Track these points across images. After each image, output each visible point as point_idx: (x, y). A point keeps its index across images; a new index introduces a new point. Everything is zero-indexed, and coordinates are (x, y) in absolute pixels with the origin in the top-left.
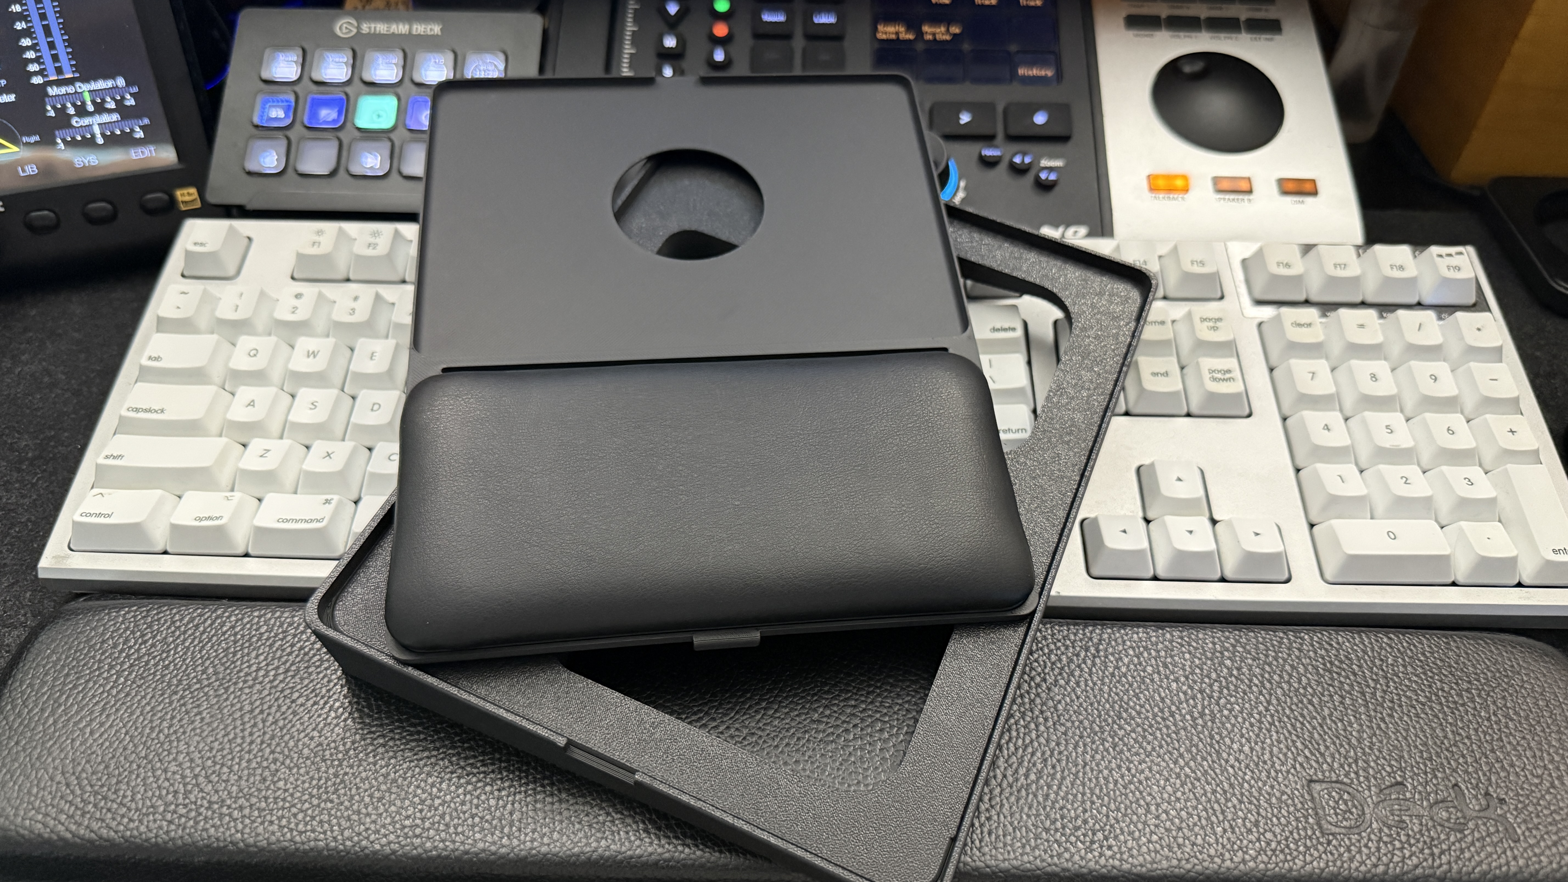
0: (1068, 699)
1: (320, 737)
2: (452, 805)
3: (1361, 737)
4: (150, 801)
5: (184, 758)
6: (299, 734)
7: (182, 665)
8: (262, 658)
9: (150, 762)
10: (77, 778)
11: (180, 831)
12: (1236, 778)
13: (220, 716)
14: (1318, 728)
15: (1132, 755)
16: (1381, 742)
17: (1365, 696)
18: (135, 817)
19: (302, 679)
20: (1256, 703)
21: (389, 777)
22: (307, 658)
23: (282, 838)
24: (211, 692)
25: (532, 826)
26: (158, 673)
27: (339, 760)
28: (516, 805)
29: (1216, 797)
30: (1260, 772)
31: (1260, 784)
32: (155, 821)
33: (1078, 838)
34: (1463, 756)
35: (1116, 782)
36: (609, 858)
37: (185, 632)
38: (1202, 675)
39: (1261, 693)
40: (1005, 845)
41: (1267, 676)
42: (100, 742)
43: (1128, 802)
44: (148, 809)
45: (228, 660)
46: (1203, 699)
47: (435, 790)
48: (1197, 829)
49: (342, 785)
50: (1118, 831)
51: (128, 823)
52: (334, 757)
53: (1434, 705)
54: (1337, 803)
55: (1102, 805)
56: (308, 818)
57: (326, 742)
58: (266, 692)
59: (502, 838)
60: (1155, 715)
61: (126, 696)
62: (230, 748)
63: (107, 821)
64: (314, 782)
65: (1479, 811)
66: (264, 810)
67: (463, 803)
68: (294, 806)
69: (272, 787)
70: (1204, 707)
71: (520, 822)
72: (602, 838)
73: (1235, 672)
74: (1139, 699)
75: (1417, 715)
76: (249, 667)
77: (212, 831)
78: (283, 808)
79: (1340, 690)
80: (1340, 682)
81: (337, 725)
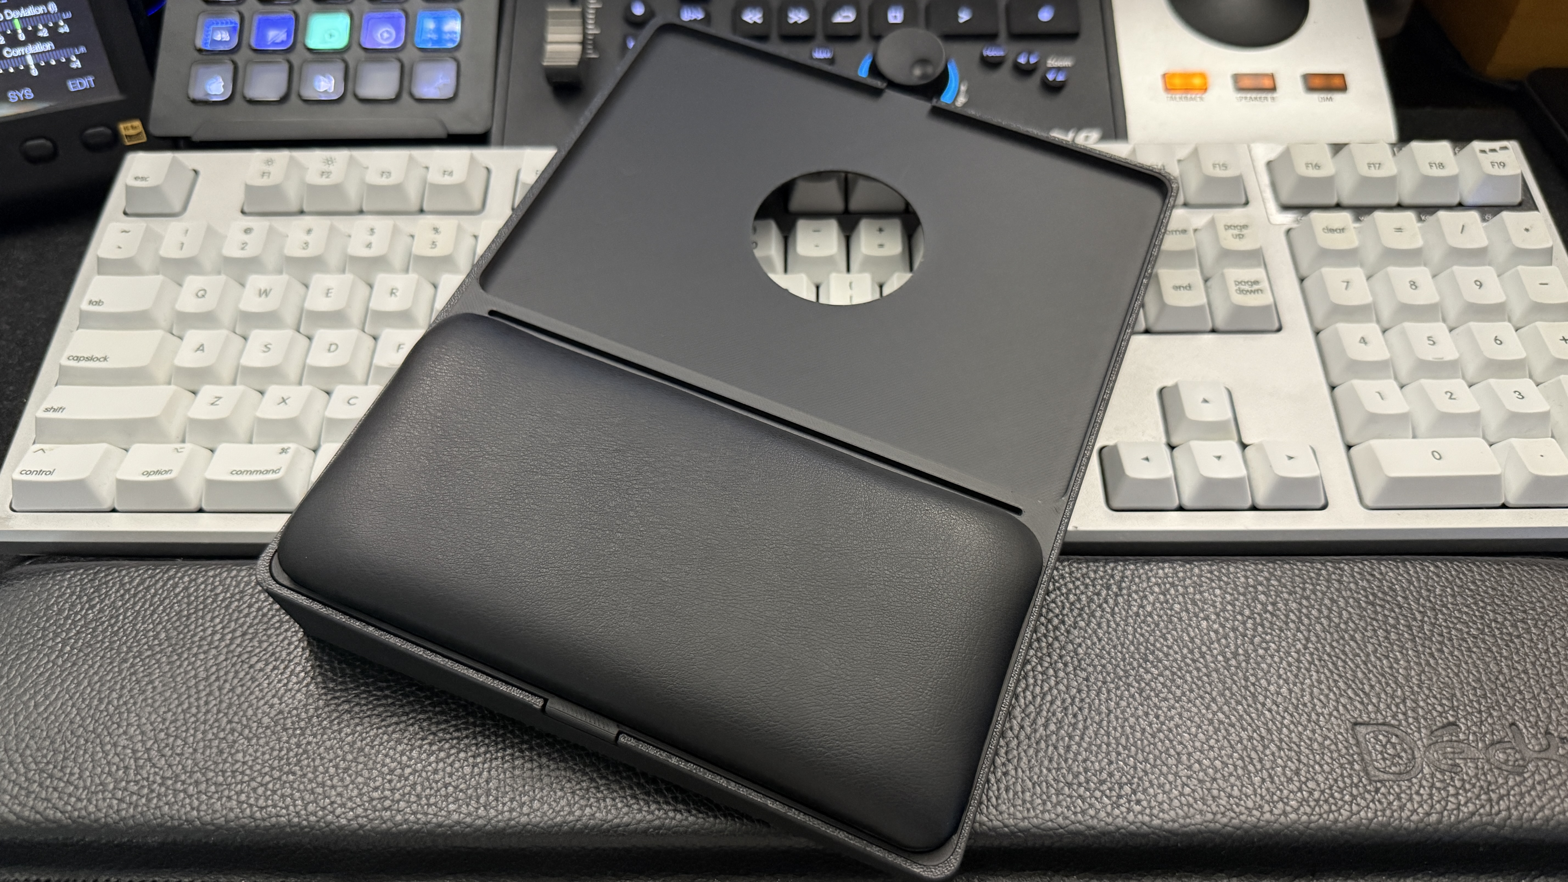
0: (1089, 642)
1: (280, 704)
2: (424, 774)
3: (1409, 675)
4: (99, 778)
5: (135, 731)
6: (258, 701)
7: (132, 631)
8: (217, 620)
9: (99, 736)
10: (21, 756)
11: (131, 810)
12: (1274, 723)
13: (173, 685)
14: (1362, 666)
15: (1160, 701)
16: (1430, 679)
17: (1411, 630)
18: (84, 796)
19: (260, 642)
20: (1294, 641)
21: (356, 746)
22: (266, 619)
23: (241, 815)
24: (164, 659)
25: (511, 795)
26: (107, 640)
27: (301, 728)
28: (493, 772)
29: (1252, 744)
30: (1300, 715)
31: (1300, 728)
32: (104, 799)
33: (1103, 792)
34: (1520, 692)
35: (1143, 731)
36: (594, 827)
37: (135, 595)
38: (1234, 612)
39: (1298, 630)
40: (1024, 801)
41: (1304, 611)
42: (45, 715)
43: (1157, 753)
44: (97, 786)
45: (181, 623)
46: (1236, 638)
47: (405, 758)
48: (1232, 779)
49: (305, 756)
50: (1147, 784)
51: (75, 803)
52: (297, 726)
53: (1487, 638)
54: (1384, 746)
55: (1129, 756)
56: (269, 793)
57: (287, 709)
58: (222, 657)
59: (477, 809)
60: (1184, 657)
61: (72, 666)
62: (184, 719)
63: (53, 801)
64: (275, 753)
65: (1540, 752)
66: (221, 784)
67: (435, 772)
68: (253, 779)
69: (230, 759)
70: (1237, 647)
71: (498, 791)
72: (586, 806)
73: (1270, 608)
74: (1166, 639)
75: (1469, 650)
76: (204, 630)
77: (166, 809)
78: (242, 782)
79: (1385, 625)
80: (1385, 616)
81: (299, 691)
